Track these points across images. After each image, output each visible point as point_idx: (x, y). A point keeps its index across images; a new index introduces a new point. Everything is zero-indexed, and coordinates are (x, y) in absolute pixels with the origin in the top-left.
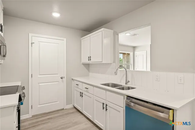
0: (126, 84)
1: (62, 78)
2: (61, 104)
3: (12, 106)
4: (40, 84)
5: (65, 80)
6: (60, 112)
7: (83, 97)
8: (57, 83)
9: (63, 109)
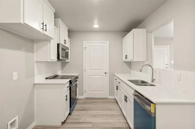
0: (152, 82)
1: (105, 73)
2: (104, 93)
3: (63, 84)
4: (90, 76)
5: (108, 74)
6: (103, 100)
7: (119, 90)
8: (102, 76)
9: (107, 98)
